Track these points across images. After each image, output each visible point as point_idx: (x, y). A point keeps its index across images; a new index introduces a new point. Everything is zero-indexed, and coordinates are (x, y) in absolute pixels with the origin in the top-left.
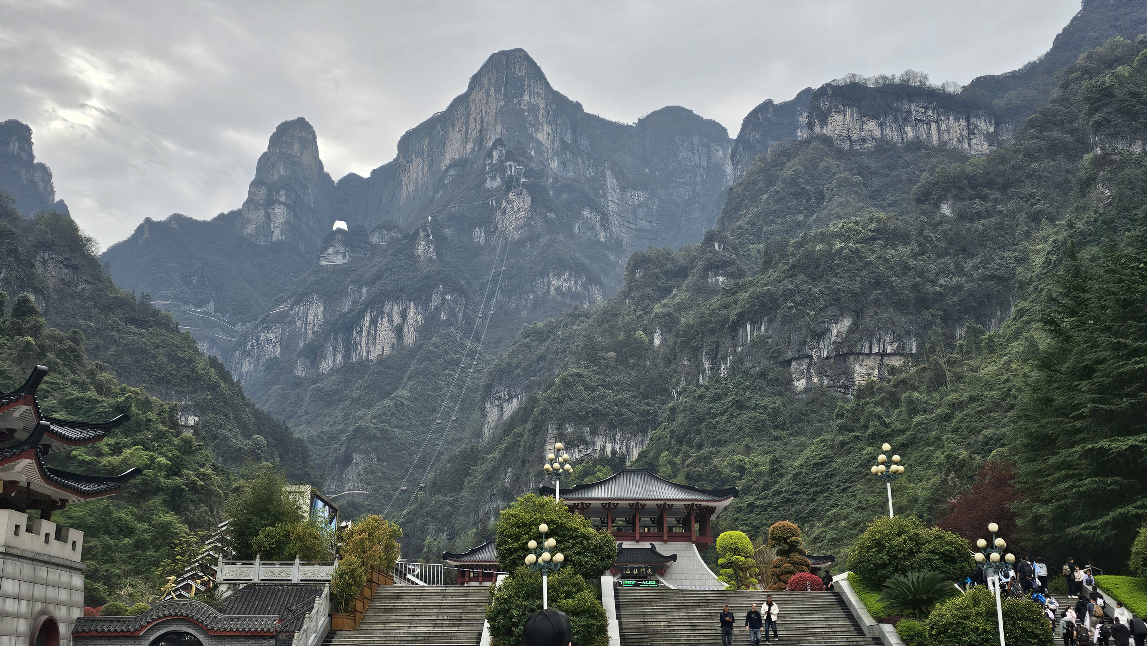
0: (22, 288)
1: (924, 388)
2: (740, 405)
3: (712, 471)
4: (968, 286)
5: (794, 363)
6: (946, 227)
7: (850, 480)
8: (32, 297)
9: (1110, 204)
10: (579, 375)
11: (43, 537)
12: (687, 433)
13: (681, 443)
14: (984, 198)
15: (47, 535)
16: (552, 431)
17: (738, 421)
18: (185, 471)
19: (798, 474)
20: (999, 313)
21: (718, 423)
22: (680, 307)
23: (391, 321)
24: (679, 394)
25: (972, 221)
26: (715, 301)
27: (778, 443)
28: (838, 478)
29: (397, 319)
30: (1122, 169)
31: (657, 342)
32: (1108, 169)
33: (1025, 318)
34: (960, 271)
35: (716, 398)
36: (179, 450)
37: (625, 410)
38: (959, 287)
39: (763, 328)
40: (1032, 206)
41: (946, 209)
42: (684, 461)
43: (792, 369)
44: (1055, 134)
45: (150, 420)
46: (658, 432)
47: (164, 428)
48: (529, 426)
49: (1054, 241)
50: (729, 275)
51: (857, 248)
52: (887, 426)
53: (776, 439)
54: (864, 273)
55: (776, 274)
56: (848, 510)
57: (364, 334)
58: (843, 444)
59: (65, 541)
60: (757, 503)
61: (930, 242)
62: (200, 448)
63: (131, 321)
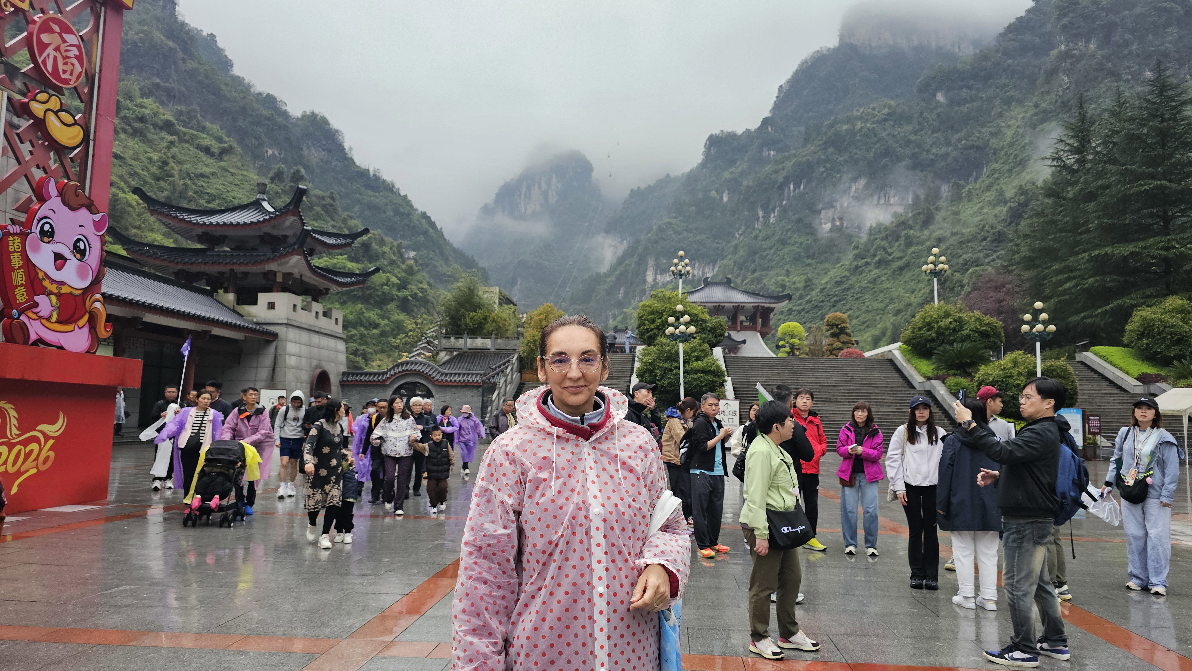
0: (296, 164)
1: (917, 227)
2: (783, 242)
3: (762, 288)
4: (954, 154)
5: (823, 212)
6: (939, 110)
7: (861, 292)
8: (303, 171)
9: (1068, 88)
10: (670, 224)
11: (314, 314)
12: (745, 262)
13: (741, 269)
14: (970, 88)
15: (317, 313)
16: (651, 262)
17: (782, 253)
18: (409, 286)
19: (824, 289)
20: (974, 173)
21: (767, 255)
22: (742, 174)
23: (540, 187)
24: (740, 235)
25: (959, 104)
26: (769, 168)
27: (809, 268)
28: (852, 291)
29: (544, 186)
30: (1080, 61)
31: (725, 199)
32: (1069, 61)
33: (996, 175)
34: (948, 143)
35: (766, 238)
36: (405, 272)
37: (701, 247)
38: (947, 155)
39: (802, 187)
40: (1005, 92)
41: (940, 97)
42: (743, 281)
43: (822, 216)
44: (1027, 37)
45: (385, 252)
46: (725, 262)
47: (395, 258)
48: (635, 259)
49: (1023, 118)
50: (778, 151)
51: (873, 128)
52: (890, 254)
53: (808, 265)
54: (878, 145)
55: (813, 148)
56: (859, 313)
57: (523, 197)
58: (857, 267)
59: (330, 318)
60: (794, 308)
61: (928, 122)
62: (419, 271)
63: (368, 187)
